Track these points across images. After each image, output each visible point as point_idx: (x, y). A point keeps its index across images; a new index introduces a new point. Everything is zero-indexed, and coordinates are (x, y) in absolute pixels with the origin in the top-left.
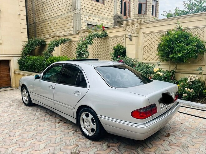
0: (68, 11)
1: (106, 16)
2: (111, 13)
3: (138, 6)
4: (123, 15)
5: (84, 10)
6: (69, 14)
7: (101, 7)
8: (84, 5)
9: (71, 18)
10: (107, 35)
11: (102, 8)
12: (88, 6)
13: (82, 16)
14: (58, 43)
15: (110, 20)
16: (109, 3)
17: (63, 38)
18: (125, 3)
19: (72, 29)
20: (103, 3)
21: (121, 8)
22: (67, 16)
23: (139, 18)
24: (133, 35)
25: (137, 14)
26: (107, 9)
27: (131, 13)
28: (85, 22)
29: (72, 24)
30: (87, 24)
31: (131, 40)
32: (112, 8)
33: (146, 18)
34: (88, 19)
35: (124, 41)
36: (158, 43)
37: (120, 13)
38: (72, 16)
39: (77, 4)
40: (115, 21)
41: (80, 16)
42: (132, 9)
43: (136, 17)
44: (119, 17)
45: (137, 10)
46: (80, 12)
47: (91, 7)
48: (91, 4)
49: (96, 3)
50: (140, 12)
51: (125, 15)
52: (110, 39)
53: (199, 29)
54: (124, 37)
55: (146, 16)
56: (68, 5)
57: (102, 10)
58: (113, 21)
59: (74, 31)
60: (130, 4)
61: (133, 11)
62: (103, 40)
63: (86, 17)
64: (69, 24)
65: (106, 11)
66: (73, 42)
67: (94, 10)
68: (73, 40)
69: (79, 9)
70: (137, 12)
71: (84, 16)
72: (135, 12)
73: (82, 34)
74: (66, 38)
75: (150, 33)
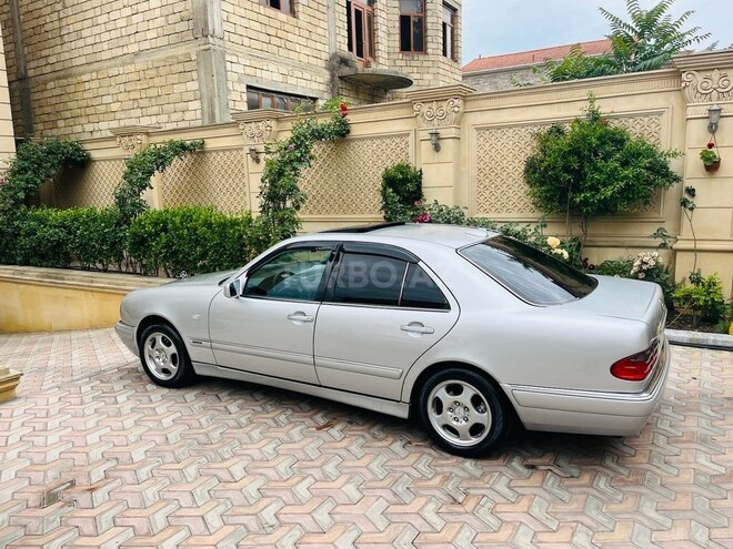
0: (173, 39)
1: (305, 59)
2: (319, 46)
3: (397, 24)
4: (354, 55)
5: (234, 38)
6: (181, 51)
7: (287, 27)
8: (233, 18)
9: (188, 66)
10: (348, 132)
11: (291, 29)
12: (245, 22)
13: (228, 58)
14: (163, 157)
15: (318, 73)
16: (310, 11)
17: (177, 138)
18: (358, 13)
19: (196, 105)
20: (293, 13)
21: (349, 30)
22: (173, 57)
23: (403, 63)
24: (443, 133)
25: (398, 50)
26: (307, 34)
27: (380, 47)
28: (240, 81)
29: (193, 86)
30: (248, 87)
31: (437, 148)
32: (320, 31)
33: (425, 64)
34: (249, 71)
35: (411, 150)
36: (523, 158)
37: (346, 48)
38: (194, 57)
39: (212, 16)
40: (333, 76)
41: (224, 59)
42: (381, 35)
43: (394, 61)
44: (344, 62)
45: (398, 37)
46: (221, 43)
47: (257, 26)
48: (255, 16)
49: (272, 12)
50: (405, 47)
51: (360, 53)
52: (360, 143)
53: (646, 119)
54: (411, 139)
55: (427, 58)
56: (172, 19)
57: (291, 37)
58: (326, 76)
59: (202, 114)
60: (371, 17)
61: (385, 42)
62: (333, 146)
63: (242, 61)
64: (178, 88)
65: (303, 41)
66: (210, 152)
67: (266, 39)
68: (210, 145)
69: (218, 32)
70: (398, 44)
71: (234, 59)
72: (391, 44)
73: (253, 125)
74: (188, 138)
75: (499, 128)
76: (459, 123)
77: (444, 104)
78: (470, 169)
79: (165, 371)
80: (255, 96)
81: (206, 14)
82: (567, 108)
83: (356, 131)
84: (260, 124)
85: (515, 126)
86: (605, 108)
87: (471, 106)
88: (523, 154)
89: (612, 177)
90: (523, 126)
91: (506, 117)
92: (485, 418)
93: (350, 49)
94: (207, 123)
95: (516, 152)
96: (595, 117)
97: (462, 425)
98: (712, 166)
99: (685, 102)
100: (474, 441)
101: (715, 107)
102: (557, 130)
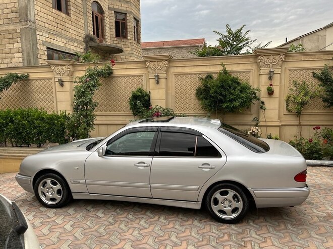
0: (6, 21)
1: (74, 37)
2: (80, 31)
3: (114, 25)
4: (96, 38)
5: (40, 23)
6: (11, 27)
7: (65, 20)
8: (40, 14)
9: (15, 35)
10: (112, 73)
11: (67, 21)
12: (45, 16)
13: (37, 33)
14: (7, 82)
15: (80, 43)
16: (76, 14)
17: (13, 72)
18: (97, 18)
19: (20, 55)
20: (67, 13)
21: (93, 25)
22: (6, 30)
23: (117, 42)
24: (161, 76)
25: (115, 36)
26: (74, 24)
27: (107, 34)
28: (43, 44)
29: (19, 45)
30: (48, 48)
31: (158, 82)
32: (80, 24)
33: (127, 43)
34: (47, 40)
35: (144, 83)
36: (195, 88)
37: (92, 33)
38: (19, 31)
40: (87, 45)
41: (36, 33)
42: (107, 28)
43: (113, 41)
44: (92, 39)
45: (114, 30)
46: (34, 25)
47: (51, 18)
48: (50, 14)
49: (58, 12)
50: (118, 35)
51: (98, 36)
52: (118, 79)
53: (244, 74)
54: (144, 78)
55: (128, 41)
56: (6, 11)
57: (67, 25)
58: (84, 45)
60: (102, 20)
61: (108, 31)
62: (104, 79)
63: (44, 35)
64: (8, 46)
65: (73, 27)
66: (32, 80)
67: (56, 25)
68: (32, 76)
69: (33, 19)
70: (114, 33)
71: (41, 34)
72: (111, 33)
73: (60, 68)
74: (19, 72)
75: (184, 75)
76: (167, 71)
77: (161, 63)
78: (172, 92)
79: (52, 199)
80: (51, 53)
81: (26, 10)
82: (213, 68)
83: (116, 73)
84: (64, 67)
85: (192, 74)
86: (229, 68)
87: (172, 64)
88: (195, 86)
89: (238, 97)
90: (195, 74)
91: (187, 70)
92: (240, 205)
93: (94, 34)
94: (26, 65)
95: (192, 86)
96: (225, 72)
97: (228, 209)
98: (270, 93)
99: (259, 68)
100: (234, 216)
101: (272, 70)
102: (209, 77)
